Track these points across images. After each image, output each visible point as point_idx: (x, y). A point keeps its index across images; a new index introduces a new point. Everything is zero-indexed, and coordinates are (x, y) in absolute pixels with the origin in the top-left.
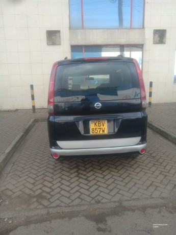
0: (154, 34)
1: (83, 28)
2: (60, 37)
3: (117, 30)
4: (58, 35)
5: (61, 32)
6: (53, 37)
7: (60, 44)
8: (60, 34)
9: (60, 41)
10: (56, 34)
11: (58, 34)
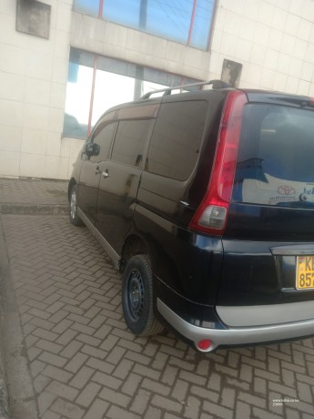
0: (224, 67)
1: (100, 16)
2: (49, 20)
3: (165, 41)
4: (44, 13)
5: (53, 9)
6: (33, 17)
7: (47, 38)
8: (49, 14)
9: (49, 31)
10: (41, 12)
11: (46, 14)
